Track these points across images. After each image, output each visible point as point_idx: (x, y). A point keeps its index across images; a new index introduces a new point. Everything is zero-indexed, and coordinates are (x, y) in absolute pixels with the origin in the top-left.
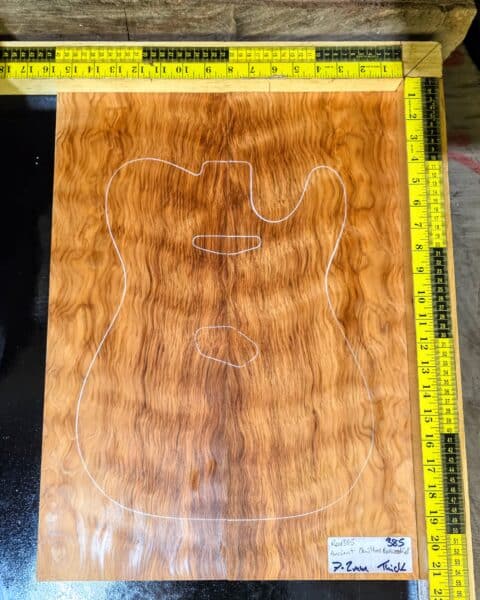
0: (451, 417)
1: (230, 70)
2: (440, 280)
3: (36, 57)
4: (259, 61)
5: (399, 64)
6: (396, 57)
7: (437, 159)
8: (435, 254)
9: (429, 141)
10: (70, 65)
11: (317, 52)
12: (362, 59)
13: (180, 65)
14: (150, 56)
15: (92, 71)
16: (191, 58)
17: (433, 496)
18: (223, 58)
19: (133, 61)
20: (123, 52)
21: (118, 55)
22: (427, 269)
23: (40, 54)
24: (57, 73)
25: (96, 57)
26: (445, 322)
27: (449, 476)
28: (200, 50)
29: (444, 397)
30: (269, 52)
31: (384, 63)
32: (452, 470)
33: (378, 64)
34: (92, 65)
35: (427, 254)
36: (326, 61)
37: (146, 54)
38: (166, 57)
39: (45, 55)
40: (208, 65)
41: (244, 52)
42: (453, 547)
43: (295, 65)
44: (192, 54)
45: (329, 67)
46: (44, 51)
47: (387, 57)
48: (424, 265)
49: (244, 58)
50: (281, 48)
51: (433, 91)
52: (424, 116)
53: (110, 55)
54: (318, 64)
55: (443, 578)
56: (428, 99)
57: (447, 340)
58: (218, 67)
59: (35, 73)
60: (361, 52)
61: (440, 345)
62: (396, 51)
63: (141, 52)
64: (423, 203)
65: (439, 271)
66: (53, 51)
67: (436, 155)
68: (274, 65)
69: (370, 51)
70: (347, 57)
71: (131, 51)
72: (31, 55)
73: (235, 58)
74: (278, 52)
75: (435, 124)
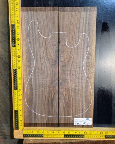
2: (15, 82)
3: (110, 136)
6: (24, 135)
8: (16, 88)
9: (17, 115)
11: (43, 136)
16: (73, 135)
18: (65, 135)
19: (87, 135)
20: (89, 137)
24: (105, 132)
25: (95, 136)
26: (14, 72)
27: (14, 37)
29: (15, 55)
33: (29, 133)
36: (41, 134)
38: (79, 136)
42: (14, 21)
43: (48, 133)
45: (40, 132)
47: (27, 135)
48: (19, 86)
49: (60, 135)
50: (52, 137)
51: (16, 127)
53: (92, 136)
55: (16, 14)
59: (110, 132)
60: (33, 136)
61: (16, 67)
64: (19, 100)
67: (16, 111)
68: (53, 133)
70: (36, 135)
75: (16, 119)
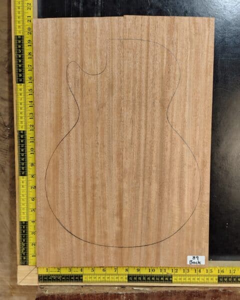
0: (19, 92)
1: (127, 270)
2: (23, 159)
3: (228, 278)
4: (112, 275)
5: (40, 273)
6: (41, 277)
7: (22, 222)
8: (25, 173)
9: (25, 231)
10: (210, 274)
11: (82, 280)
12: (59, 275)
13: (153, 273)
14: (168, 279)
15: (199, 270)
16: (147, 277)
17: (30, 54)
18: (131, 277)
19: (177, 275)
20: (183, 281)
21: (185, 279)
22: (29, 165)
23: (226, 280)
24: (217, 269)
25: (196, 278)
26: (21, 138)
27: (21, 63)
28: (142, 281)
29: (23, 101)
30: (107, 279)
31: (47, 273)
32: (20, 66)
33: (51, 273)
34: (199, 273)
35: (29, 173)
36: (77, 275)
37: (171, 279)
38: (160, 277)
39: (223, 279)
40: (138, 273)
41: (120, 280)
43: (93, 273)
44: (146, 278)
45: (76, 271)
46: (224, 282)
47: (46, 277)
48: (31, 167)
49: (120, 277)
50: (101, 282)
51: (23, 258)
52: (28, 245)
53: (189, 279)
54: (82, 273)
56: (26, 254)
57: (20, 129)
58: (133, 272)
59: (228, 269)
60: (59, 280)
61: (24, 127)
62: (41, 280)
63: (173, 280)
64: (30, 199)
65: (23, 164)
66: (219, 281)
67: (22, 224)
68: (105, 273)
69: (55, 280)
70: (66, 277)
71: (178, 281)
72: (230, 280)
73: (124, 277)
74: (102, 279)
75: (22, 240)
